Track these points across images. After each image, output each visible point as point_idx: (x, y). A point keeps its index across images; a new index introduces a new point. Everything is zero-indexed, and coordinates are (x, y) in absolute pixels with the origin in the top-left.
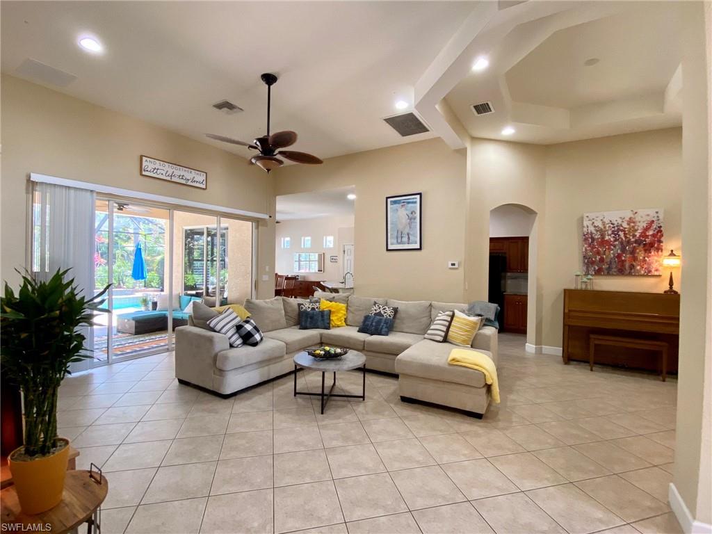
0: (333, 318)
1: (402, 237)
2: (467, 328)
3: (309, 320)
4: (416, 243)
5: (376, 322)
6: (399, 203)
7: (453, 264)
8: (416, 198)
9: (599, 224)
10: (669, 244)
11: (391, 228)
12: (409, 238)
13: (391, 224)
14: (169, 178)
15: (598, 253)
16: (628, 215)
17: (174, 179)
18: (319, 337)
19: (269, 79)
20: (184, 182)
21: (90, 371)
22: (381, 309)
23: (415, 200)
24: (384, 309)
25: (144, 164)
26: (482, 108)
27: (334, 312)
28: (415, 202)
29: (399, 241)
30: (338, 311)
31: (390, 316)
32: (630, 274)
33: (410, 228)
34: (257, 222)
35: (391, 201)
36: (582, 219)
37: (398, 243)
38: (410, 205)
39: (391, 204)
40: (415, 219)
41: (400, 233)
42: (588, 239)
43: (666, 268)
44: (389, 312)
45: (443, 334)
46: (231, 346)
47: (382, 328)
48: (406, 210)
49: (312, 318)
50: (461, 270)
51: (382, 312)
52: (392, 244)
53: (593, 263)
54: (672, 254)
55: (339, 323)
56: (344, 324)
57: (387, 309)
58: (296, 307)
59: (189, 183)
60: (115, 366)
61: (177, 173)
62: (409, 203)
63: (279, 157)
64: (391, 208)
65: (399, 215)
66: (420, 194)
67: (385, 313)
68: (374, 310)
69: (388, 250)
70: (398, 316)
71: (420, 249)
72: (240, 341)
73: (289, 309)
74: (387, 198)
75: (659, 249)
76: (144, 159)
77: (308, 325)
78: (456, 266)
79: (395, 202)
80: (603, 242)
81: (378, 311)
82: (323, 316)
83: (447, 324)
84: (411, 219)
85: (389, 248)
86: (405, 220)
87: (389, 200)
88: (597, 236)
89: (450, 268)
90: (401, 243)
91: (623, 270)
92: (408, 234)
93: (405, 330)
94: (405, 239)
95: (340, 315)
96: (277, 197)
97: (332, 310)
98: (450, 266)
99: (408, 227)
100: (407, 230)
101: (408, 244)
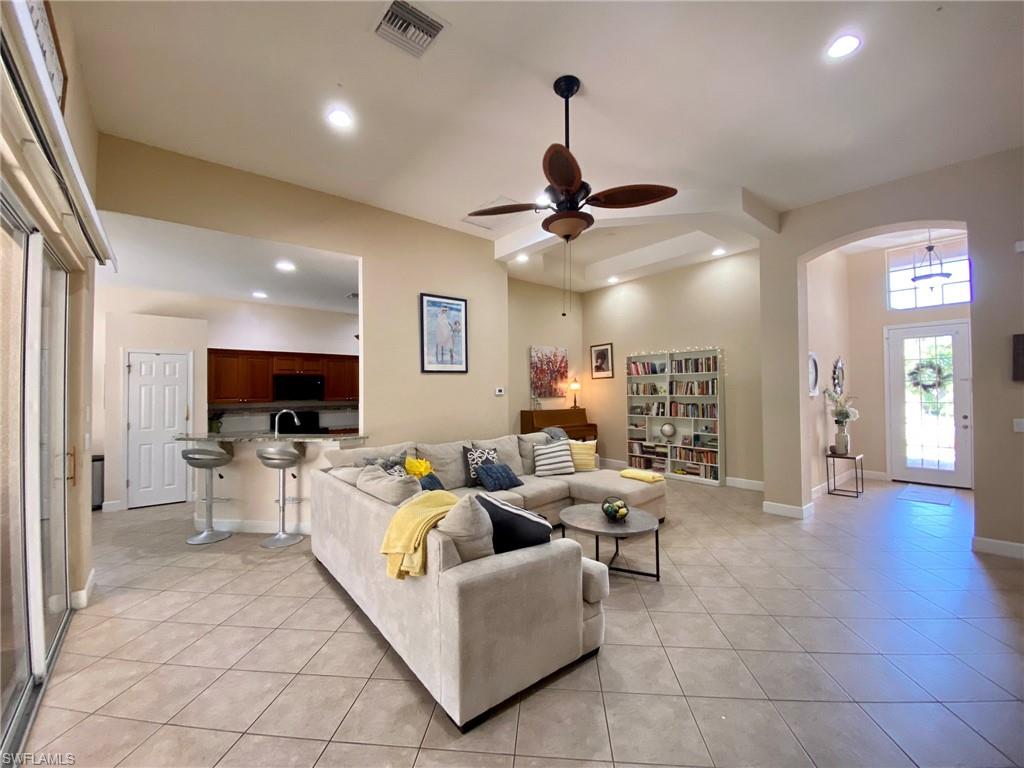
1: (443, 354)
4: (461, 364)
6: (439, 306)
7: (500, 391)
8: (460, 305)
9: (540, 355)
10: (571, 374)
11: (428, 340)
12: (452, 356)
15: (539, 379)
16: (554, 350)
23: (459, 307)
28: (460, 310)
29: (440, 359)
32: (554, 396)
33: (453, 343)
35: (428, 301)
36: (530, 349)
37: (438, 363)
39: (428, 306)
40: (460, 331)
41: (440, 348)
42: (533, 366)
43: (572, 390)
48: (448, 317)
50: (506, 398)
52: (430, 363)
53: (537, 387)
54: (575, 381)
62: (451, 309)
64: (427, 311)
65: (439, 322)
66: (465, 301)
69: (423, 371)
71: (466, 372)
74: (422, 295)
75: (566, 377)
78: (503, 393)
79: (434, 304)
80: (542, 371)
84: (455, 331)
85: (426, 369)
86: (447, 332)
87: (425, 298)
88: (539, 366)
89: (498, 396)
90: (443, 362)
91: (552, 393)
92: (451, 351)
94: (447, 357)
98: (497, 393)
99: (451, 341)
100: (449, 346)
101: (452, 364)
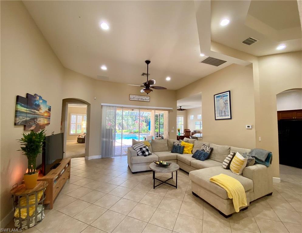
0: (185, 149)
1: (222, 113)
2: (238, 163)
3: (174, 149)
4: (229, 116)
5: (200, 154)
6: (220, 97)
7: (249, 127)
8: (227, 94)
11: (217, 109)
12: (225, 113)
13: (217, 107)
14: (138, 100)
17: (139, 100)
18: (176, 157)
19: (148, 62)
20: (142, 100)
21: (114, 157)
22: (205, 148)
23: (227, 95)
24: (206, 148)
25: (130, 97)
26: (249, 42)
27: (186, 147)
28: (227, 96)
29: (221, 115)
30: (188, 147)
31: (208, 151)
33: (225, 108)
34: (169, 110)
35: (216, 97)
38: (225, 97)
39: (216, 98)
40: (227, 104)
41: (221, 111)
44: (208, 150)
45: (227, 165)
46: (138, 155)
47: (201, 157)
48: (223, 100)
49: (176, 148)
50: (253, 130)
51: (205, 149)
52: (217, 117)
55: (188, 152)
56: (191, 153)
57: (208, 148)
58: (173, 143)
59: (144, 100)
60: (122, 157)
61: (140, 98)
62: (224, 96)
63: (151, 89)
64: (216, 100)
65: (221, 102)
66: (229, 91)
67: (206, 150)
68: (202, 148)
69: (216, 120)
70: (213, 152)
71: (231, 118)
72: (141, 154)
73: (169, 144)
74: (214, 95)
76: (130, 95)
77: (174, 151)
78: (250, 127)
79: (218, 97)
81: (203, 149)
82: (180, 148)
83: (230, 159)
84: (226, 104)
85: (216, 119)
86: (223, 105)
87: (215, 96)
89: (247, 129)
90: (222, 116)
92: (225, 111)
93: (216, 160)
94: (223, 114)
95: (189, 148)
96: (177, 101)
97: (185, 146)
98: (247, 128)
99: (224, 108)
100: (224, 110)
101: (225, 116)
